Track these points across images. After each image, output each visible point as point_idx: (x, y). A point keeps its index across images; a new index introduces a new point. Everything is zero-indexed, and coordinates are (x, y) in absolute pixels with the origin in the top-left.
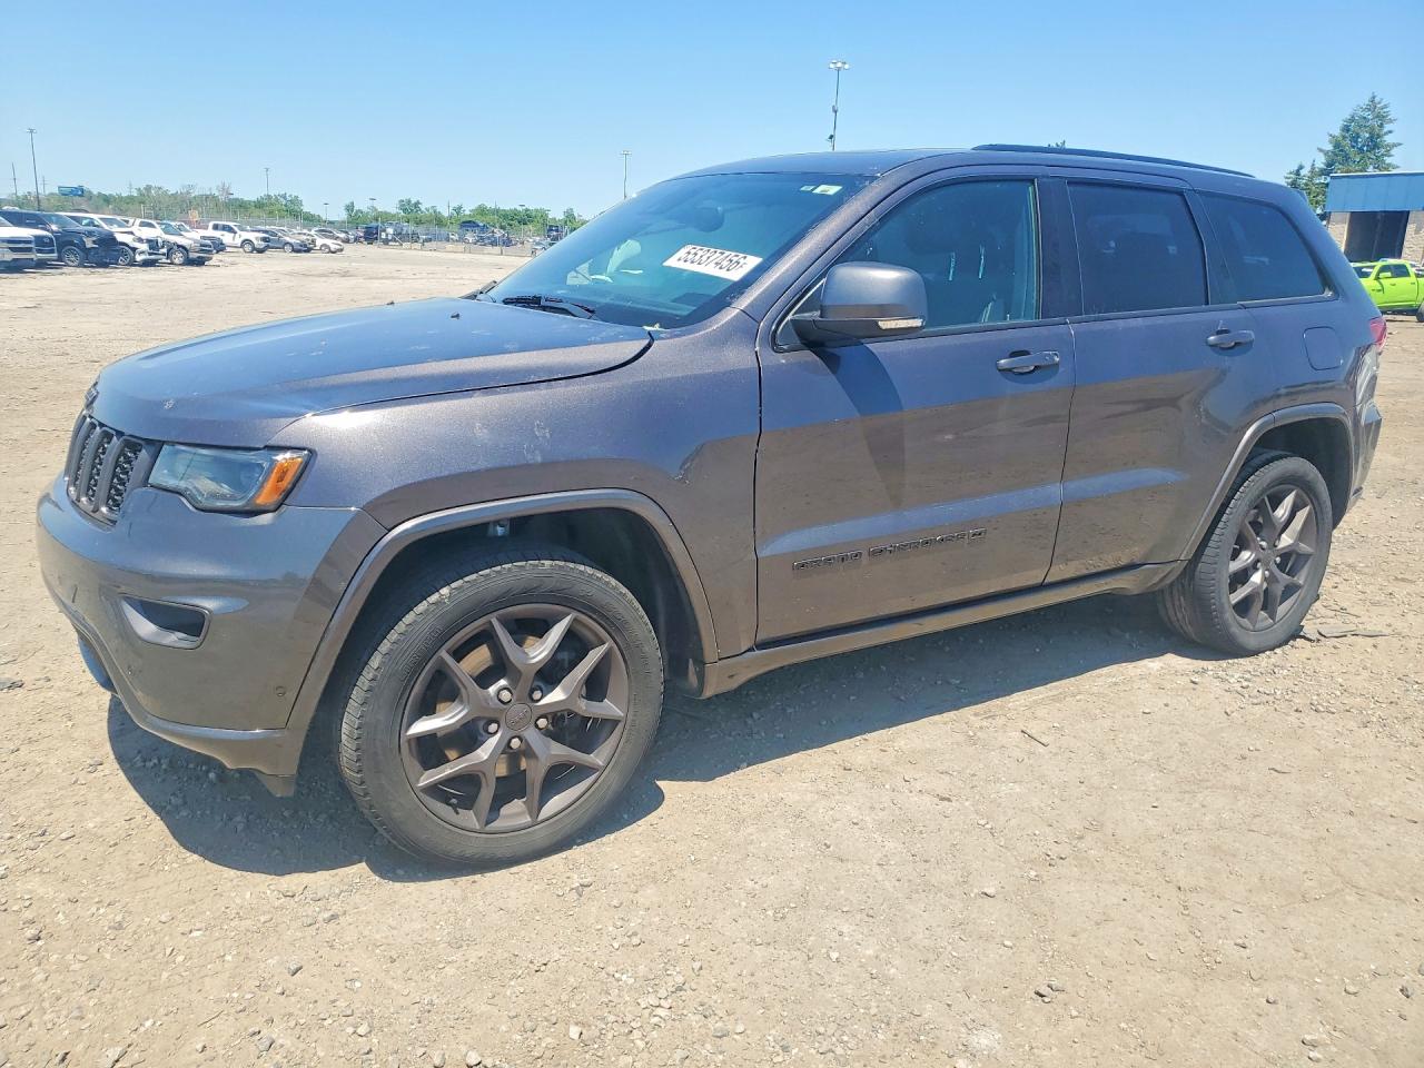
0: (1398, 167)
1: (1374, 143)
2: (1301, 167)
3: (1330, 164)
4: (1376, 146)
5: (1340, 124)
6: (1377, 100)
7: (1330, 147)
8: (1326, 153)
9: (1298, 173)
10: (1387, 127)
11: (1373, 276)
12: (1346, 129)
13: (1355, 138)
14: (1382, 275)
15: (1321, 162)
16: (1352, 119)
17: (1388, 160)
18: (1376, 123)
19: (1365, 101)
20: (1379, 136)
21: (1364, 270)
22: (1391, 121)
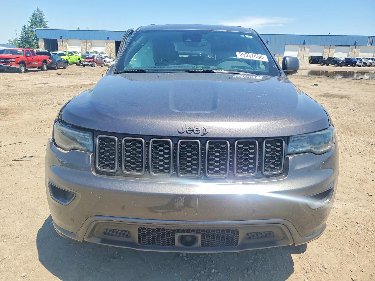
0: (49, 27)
1: (41, 21)
2: (25, 26)
3: (32, 25)
4: (42, 22)
5: (32, 15)
6: (39, 9)
7: (30, 21)
8: (30, 22)
9: (25, 27)
10: (44, 17)
11: (67, 55)
12: (33, 16)
13: (36, 19)
14: (69, 55)
15: (29, 24)
16: (34, 14)
17: (46, 25)
18: (40, 16)
19: (36, 9)
20: (42, 19)
21: (65, 54)
22: (44, 15)
